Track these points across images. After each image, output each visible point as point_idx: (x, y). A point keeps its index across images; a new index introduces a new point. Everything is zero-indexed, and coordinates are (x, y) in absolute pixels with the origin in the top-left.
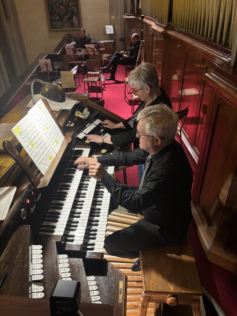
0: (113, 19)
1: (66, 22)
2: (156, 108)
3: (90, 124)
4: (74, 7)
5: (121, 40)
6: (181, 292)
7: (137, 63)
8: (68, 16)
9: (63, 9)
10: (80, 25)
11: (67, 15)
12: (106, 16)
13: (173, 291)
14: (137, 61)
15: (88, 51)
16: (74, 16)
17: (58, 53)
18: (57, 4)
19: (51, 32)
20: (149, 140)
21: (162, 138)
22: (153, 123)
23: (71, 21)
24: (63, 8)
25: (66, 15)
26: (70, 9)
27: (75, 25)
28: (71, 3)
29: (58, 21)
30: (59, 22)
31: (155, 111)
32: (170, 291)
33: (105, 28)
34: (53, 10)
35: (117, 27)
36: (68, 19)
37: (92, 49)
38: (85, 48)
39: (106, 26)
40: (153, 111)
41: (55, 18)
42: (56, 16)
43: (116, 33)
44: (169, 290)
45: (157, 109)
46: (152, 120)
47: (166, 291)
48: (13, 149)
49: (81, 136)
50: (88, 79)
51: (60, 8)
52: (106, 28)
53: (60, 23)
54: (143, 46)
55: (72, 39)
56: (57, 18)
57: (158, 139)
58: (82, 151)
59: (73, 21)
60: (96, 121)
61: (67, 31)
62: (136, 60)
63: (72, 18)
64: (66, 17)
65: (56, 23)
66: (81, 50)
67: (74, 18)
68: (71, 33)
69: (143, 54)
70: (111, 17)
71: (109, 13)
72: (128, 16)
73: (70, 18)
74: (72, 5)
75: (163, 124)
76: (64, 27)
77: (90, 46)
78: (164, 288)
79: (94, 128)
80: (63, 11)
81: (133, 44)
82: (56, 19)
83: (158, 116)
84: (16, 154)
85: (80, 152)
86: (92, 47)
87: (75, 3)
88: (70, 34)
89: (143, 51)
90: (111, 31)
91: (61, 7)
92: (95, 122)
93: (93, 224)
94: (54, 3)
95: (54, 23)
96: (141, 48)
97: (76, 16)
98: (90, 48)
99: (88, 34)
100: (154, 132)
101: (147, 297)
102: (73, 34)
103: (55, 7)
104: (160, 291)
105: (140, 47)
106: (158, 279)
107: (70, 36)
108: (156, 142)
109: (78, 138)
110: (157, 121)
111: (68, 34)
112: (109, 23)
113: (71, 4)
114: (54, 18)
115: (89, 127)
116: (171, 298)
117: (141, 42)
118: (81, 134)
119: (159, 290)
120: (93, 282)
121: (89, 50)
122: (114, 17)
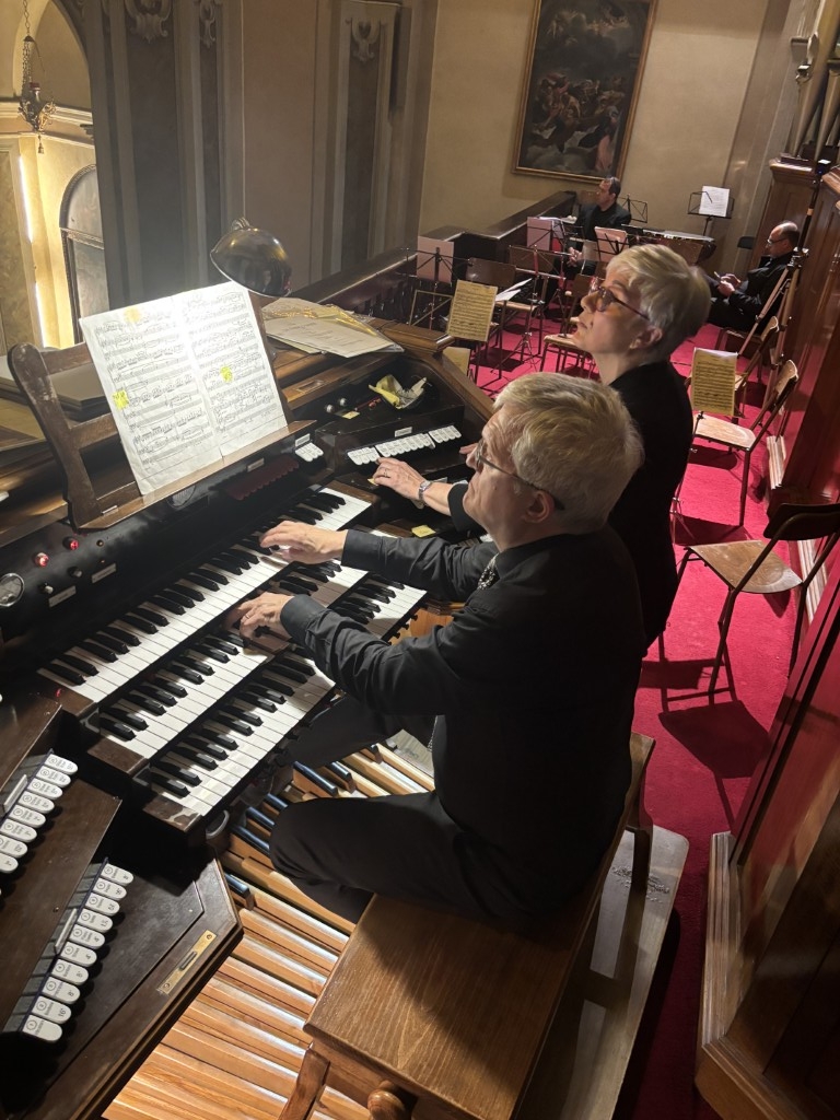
0: (736, 169)
1: (572, 151)
2: (582, 389)
3: (414, 433)
4: (613, 108)
5: (745, 243)
6: (430, 1089)
7: (756, 325)
8: (584, 134)
9: (574, 109)
10: (616, 167)
11: (582, 131)
12: (718, 156)
13: (400, 1072)
14: (761, 316)
15: (599, 251)
16: (605, 135)
17: (499, 235)
18: (561, 90)
19: (517, 173)
20: (510, 491)
21: (558, 505)
22: (550, 438)
23: (589, 150)
24: (577, 106)
25: (580, 128)
26: (599, 111)
27: (598, 167)
28: (607, 93)
29: (546, 143)
30: (550, 147)
31: (576, 397)
32: (389, 1066)
33: (700, 193)
34: (544, 107)
35: (743, 198)
36: (584, 142)
37: (614, 244)
38: (594, 237)
39: (705, 188)
40: (569, 394)
41: (541, 131)
42: (547, 128)
43: (733, 217)
44: (391, 1061)
45: (582, 393)
46: (552, 426)
47: (376, 1059)
48: (40, 379)
49: (361, 456)
50: (565, 337)
51: (566, 100)
52: (704, 194)
53: (552, 152)
54: (797, 267)
55: (576, 208)
56: (547, 134)
57: (544, 502)
58: (342, 502)
59: (596, 151)
60: (443, 430)
61: (566, 180)
62: (758, 315)
63: (598, 142)
64: (579, 135)
65: (540, 149)
66: (582, 244)
67: (605, 141)
68: (579, 189)
69: (789, 297)
70: (732, 163)
71: (729, 149)
72: (784, 160)
73: (591, 142)
74: (610, 101)
75: (582, 456)
76: (559, 166)
77: (610, 232)
78: (377, 1047)
79: (421, 447)
80: (575, 116)
81: (768, 259)
82: (541, 137)
83: (577, 419)
84: (47, 398)
85: (333, 503)
86: (618, 239)
87: (623, 95)
88: (575, 193)
89: (792, 286)
90: (720, 207)
91: (572, 99)
92: (436, 431)
93: (236, 723)
94: (554, 83)
95: (534, 149)
96: (789, 275)
97: (611, 139)
98: (610, 242)
99: (629, 200)
100: (542, 473)
101: (318, 1056)
102: (583, 192)
103: (550, 97)
104: (356, 1048)
105: (786, 271)
106: (377, 1010)
107: (571, 196)
108: (531, 509)
109: (350, 459)
110: (568, 435)
111: (568, 192)
112: (721, 181)
113: (606, 95)
114: (538, 132)
115: (405, 440)
116: (387, 1094)
117: (795, 253)
118: (366, 450)
119: (356, 1044)
120: (115, 887)
121: (603, 245)
122: (743, 162)
